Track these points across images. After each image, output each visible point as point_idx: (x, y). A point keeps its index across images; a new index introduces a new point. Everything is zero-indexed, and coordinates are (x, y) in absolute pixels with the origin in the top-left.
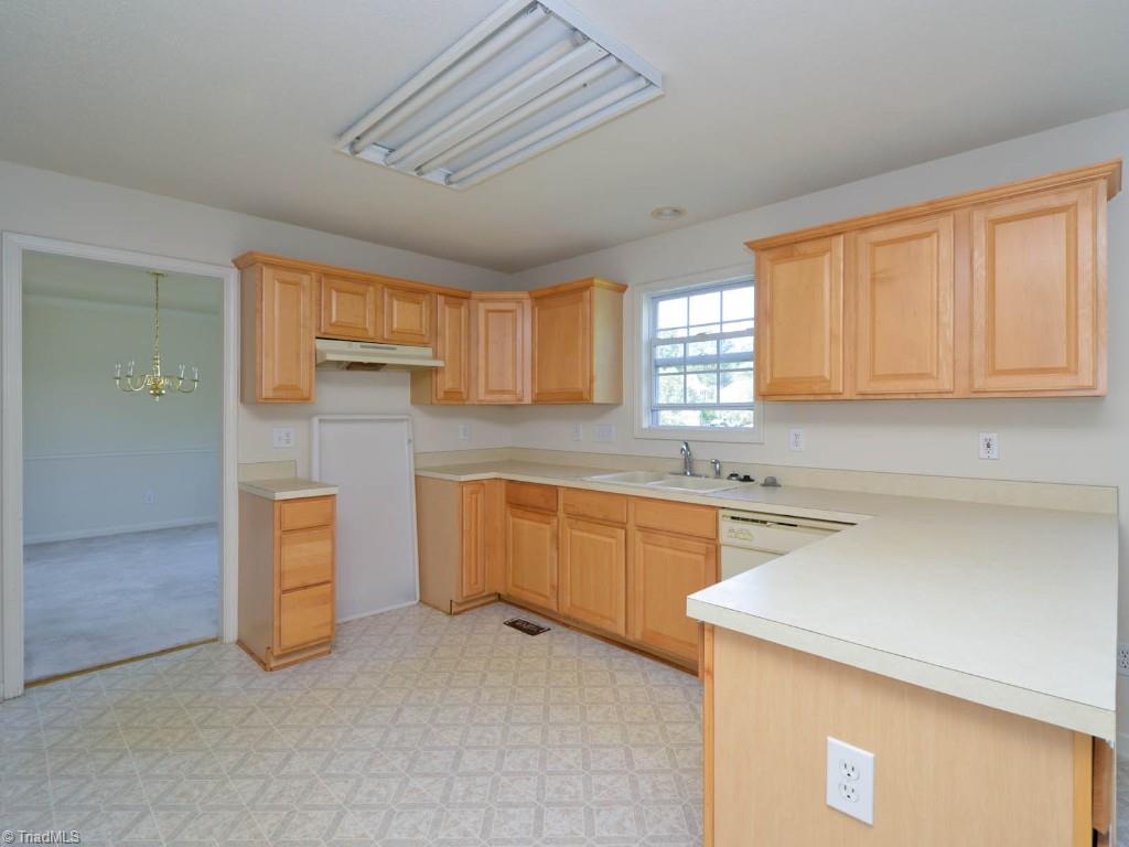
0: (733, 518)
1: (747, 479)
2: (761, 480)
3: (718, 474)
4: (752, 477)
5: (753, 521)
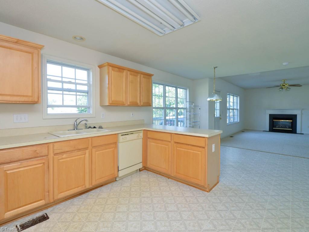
0: (122, 135)
1: (95, 127)
2: (98, 127)
3: (86, 127)
4: (96, 127)
5: (126, 135)
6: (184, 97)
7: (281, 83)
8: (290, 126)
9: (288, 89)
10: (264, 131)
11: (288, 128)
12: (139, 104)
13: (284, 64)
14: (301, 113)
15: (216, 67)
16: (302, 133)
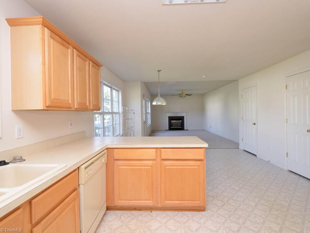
6: (116, 100)
7: (180, 92)
8: (181, 125)
9: (185, 97)
10: (166, 130)
11: (179, 126)
12: (89, 108)
13: (204, 77)
14: (186, 114)
15: (161, 71)
16: (187, 129)
